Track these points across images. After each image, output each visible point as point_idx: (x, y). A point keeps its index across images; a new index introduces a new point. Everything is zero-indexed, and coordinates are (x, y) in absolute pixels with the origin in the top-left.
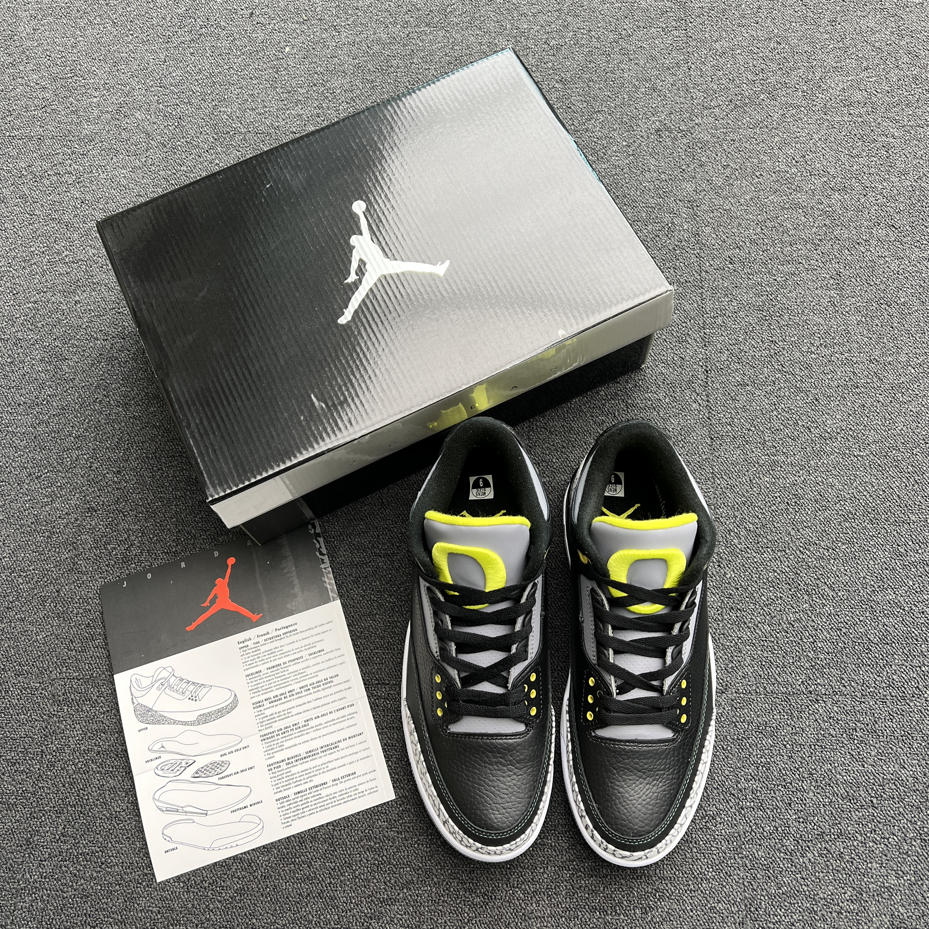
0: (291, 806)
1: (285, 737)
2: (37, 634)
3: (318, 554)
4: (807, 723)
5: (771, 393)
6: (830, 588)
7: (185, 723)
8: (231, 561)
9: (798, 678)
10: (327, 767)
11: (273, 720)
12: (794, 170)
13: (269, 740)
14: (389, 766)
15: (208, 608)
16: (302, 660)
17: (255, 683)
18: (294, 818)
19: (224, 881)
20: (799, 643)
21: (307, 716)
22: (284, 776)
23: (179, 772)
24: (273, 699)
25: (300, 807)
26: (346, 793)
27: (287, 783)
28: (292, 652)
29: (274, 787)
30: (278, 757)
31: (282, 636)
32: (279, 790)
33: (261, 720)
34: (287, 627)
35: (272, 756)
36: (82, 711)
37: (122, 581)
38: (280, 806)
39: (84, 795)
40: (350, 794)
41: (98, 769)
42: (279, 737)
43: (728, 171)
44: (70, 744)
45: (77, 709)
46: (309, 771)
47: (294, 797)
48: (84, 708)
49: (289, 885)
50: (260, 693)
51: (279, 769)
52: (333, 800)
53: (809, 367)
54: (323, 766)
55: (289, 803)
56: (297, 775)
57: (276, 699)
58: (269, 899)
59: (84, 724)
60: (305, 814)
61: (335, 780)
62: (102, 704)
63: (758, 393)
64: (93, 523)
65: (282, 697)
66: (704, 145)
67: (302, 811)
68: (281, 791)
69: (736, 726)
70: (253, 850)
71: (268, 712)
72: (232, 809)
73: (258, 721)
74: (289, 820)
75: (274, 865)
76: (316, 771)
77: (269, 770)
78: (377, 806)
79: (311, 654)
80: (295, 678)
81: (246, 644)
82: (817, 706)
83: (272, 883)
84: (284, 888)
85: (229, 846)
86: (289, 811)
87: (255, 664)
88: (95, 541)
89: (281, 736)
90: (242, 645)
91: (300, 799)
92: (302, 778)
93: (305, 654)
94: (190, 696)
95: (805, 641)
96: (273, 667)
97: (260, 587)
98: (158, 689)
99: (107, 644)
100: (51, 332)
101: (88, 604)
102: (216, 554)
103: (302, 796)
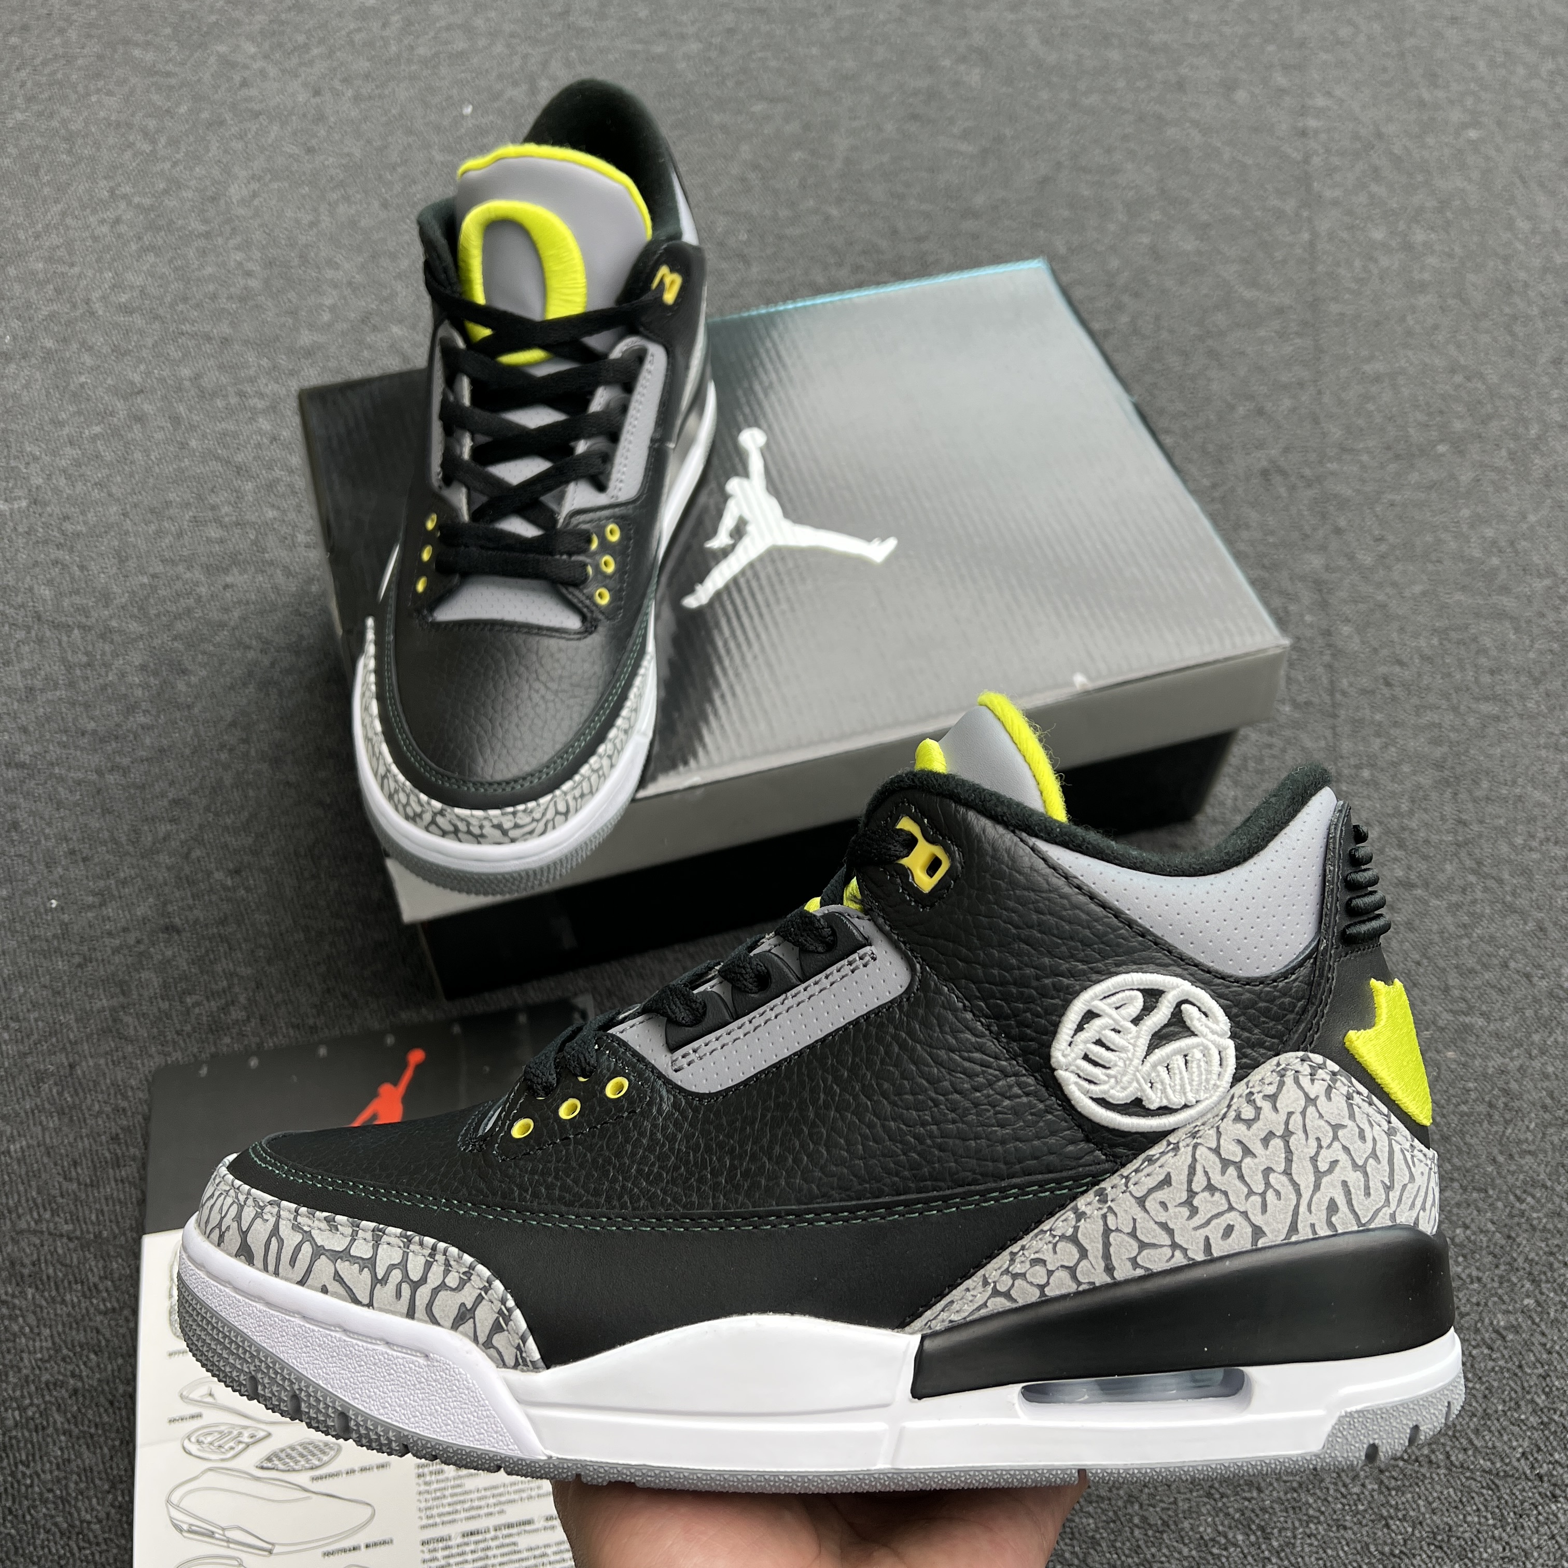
0: (452, 1561)
2: (11, 1140)
4: (1535, 1541)
8: (416, 1056)
9: (1515, 1444)
12: (1495, 561)
20: (1516, 1375)
22: (446, 1493)
23: (232, 1453)
27: (450, 1509)
29: (423, 1514)
36: (63, 1302)
37: (198, 1064)
38: (427, 1556)
39: (24, 1474)
41: (66, 1426)
43: (1383, 548)
44: (21, 1365)
45: (53, 1300)
46: (501, 1490)
47: (460, 1540)
48: (68, 1297)
51: (440, 1477)
52: (540, 1560)
55: (447, 1553)
56: (474, 1496)
59: (60, 1328)
62: (105, 1295)
66: (1343, 504)
68: (435, 1525)
69: (1387, 1526)
72: (326, 1549)
76: (516, 1492)
77: (419, 1476)
88: (165, 986)
91: (472, 1547)
92: (483, 1503)
95: (1529, 1371)
99: (143, 1179)
100: (169, 627)
101: (125, 1097)
102: (390, 1040)
103: (476, 1543)
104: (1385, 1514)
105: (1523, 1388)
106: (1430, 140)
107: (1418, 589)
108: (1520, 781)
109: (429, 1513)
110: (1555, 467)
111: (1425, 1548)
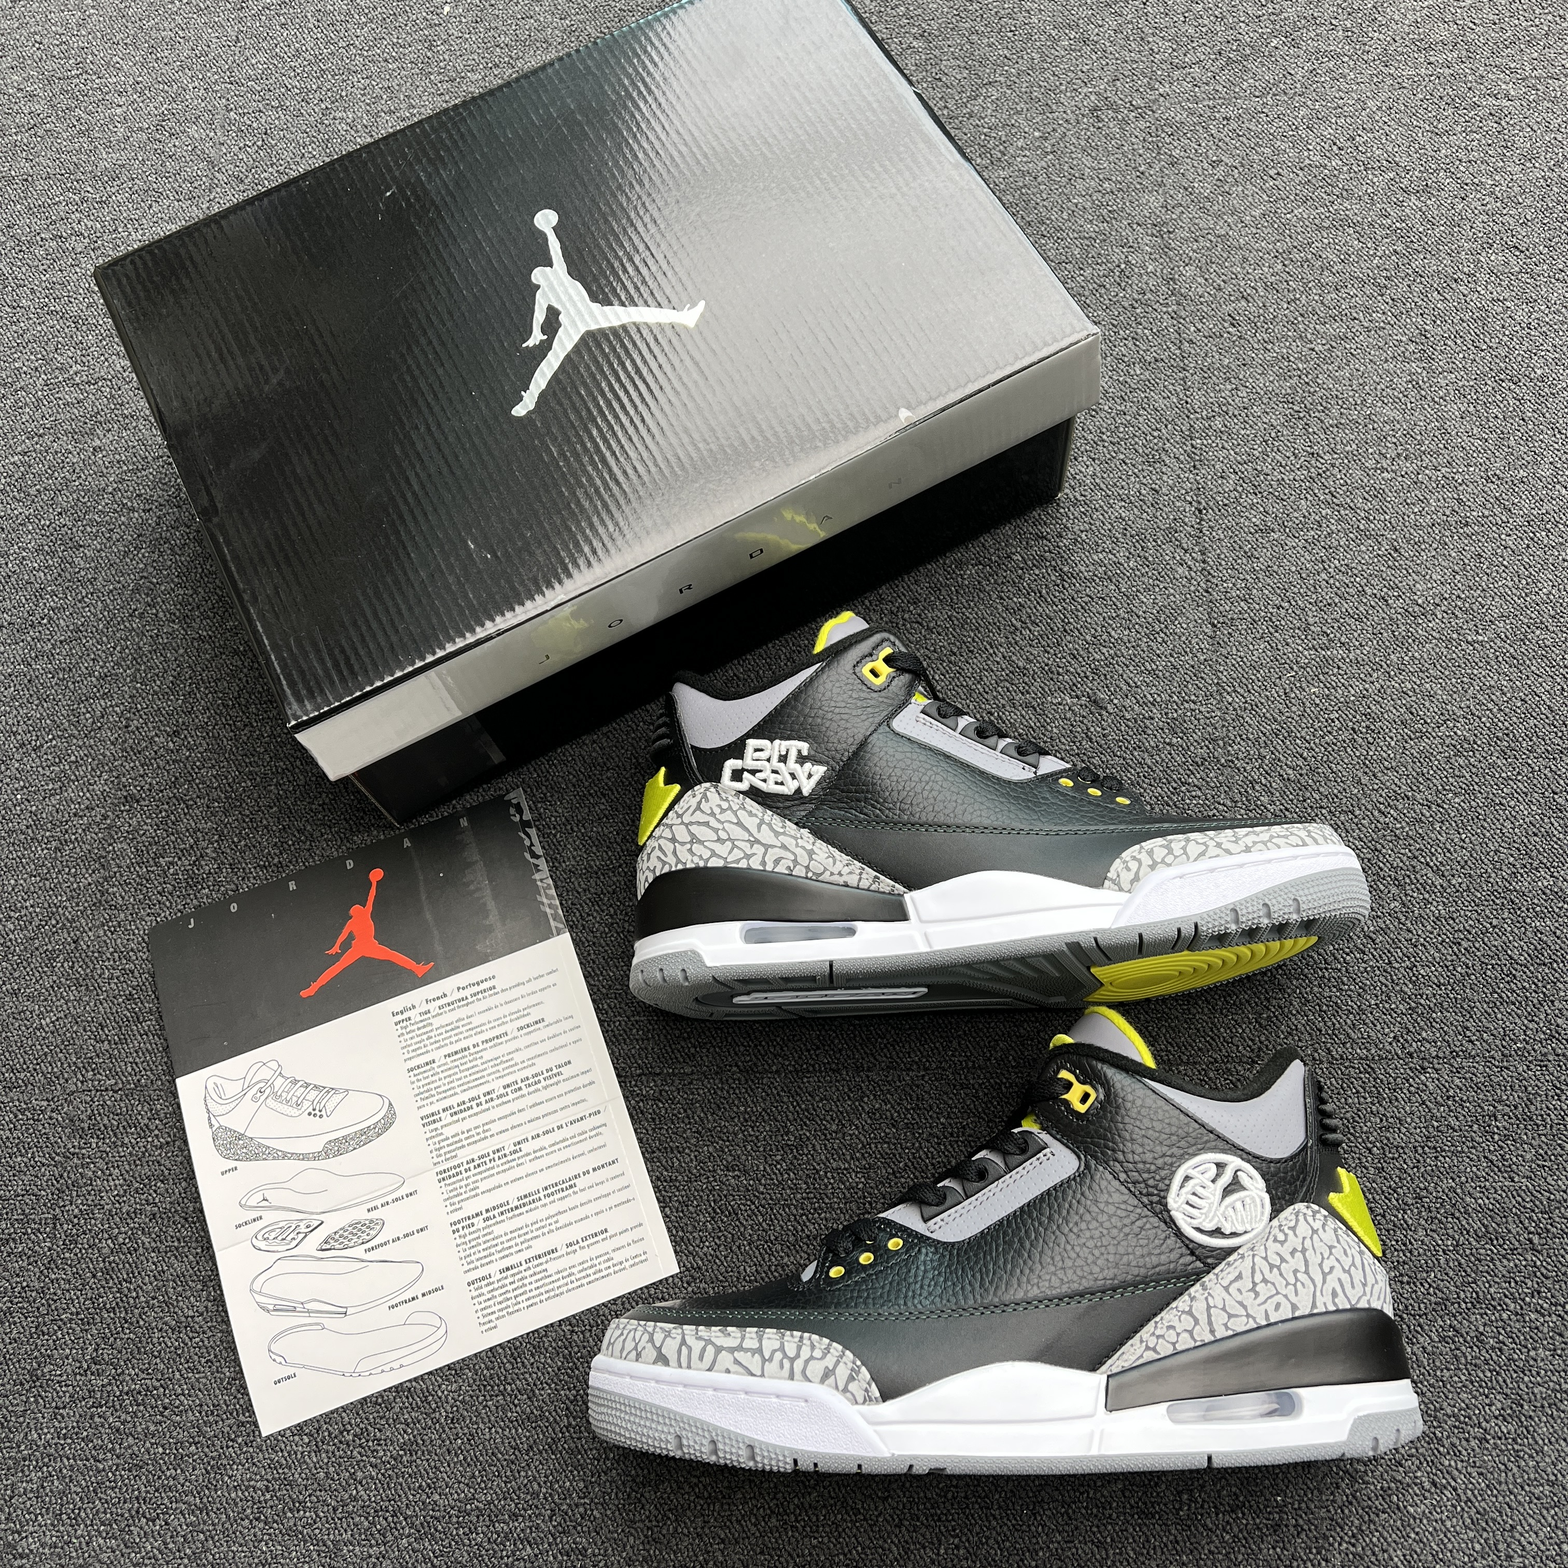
0: (496, 1293)
1: (480, 1173)
2: (41, 1016)
3: (527, 856)
4: (1408, 1109)
5: (1314, 542)
6: (1437, 871)
7: (304, 1157)
10: (556, 1222)
11: (459, 1145)
12: (1336, 162)
13: (453, 1180)
14: (665, 1216)
15: (337, 957)
16: (506, 1038)
17: (424, 1082)
18: (501, 1314)
19: (380, 1430)
20: (1385, 971)
21: (518, 1135)
22: (480, 1241)
23: (294, 1243)
24: (457, 1109)
25: (511, 1295)
26: (591, 1267)
27: (486, 1253)
28: (488, 1026)
29: (464, 1261)
30: (470, 1208)
31: (470, 1000)
32: (472, 1266)
33: (437, 1146)
34: (478, 984)
35: (457, 1206)
36: (123, 1144)
37: (186, 918)
38: (475, 1294)
39: (129, 1290)
40: (598, 1268)
41: (153, 1244)
42: (469, 1173)
43: (1220, 171)
44: (102, 1202)
45: (114, 1143)
46: (525, 1230)
47: (499, 1276)
48: (126, 1140)
49: (497, 1432)
50: (434, 1099)
51: (472, 1229)
52: (568, 1279)
53: (1379, 494)
54: (549, 1221)
55: (491, 1288)
56: (504, 1239)
57: (462, 1107)
58: (461, 1457)
59: (127, 1167)
60: (521, 1306)
61: (571, 1245)
62: (156, 1132)
63: (1291, 542)
64: (134, 822)
65: (474, 1103)
66: (1176, 130)
67: (514, 1301)
68: (476, 1268)
70: (431, 1373)
71: (448, 1132)
72: (390, 1303)
73: (432, 1147)
74: (493, 1317)
75: (467, 1398)
76: (537, 1230)
77: (454, 1232)
78: (646, 1287)
79: (522, 1028)
80: (494, 1069)
81: (405, 1015)
82: (1423, 1078)
83: (466, 1431)
84: (488, 1437)
85: (387, 1368)
86: (491, 1302)
87: (424, 1050)
88: (139, 853)
89: (473, 1171)
90: (400, 1017)
91: (511, 1280)
92: (512, 1243)
93: (510, 1028)
94: (310, 1110)
96: (456, 1053)
97: (428, 916)
98: (254, 1099)
99: (162, 1028)
100: (53, 503)
101: (129, 960)
102: (350, 864)
103: (513, 1275)
105: (1393, 981)
109: (468, 1259)
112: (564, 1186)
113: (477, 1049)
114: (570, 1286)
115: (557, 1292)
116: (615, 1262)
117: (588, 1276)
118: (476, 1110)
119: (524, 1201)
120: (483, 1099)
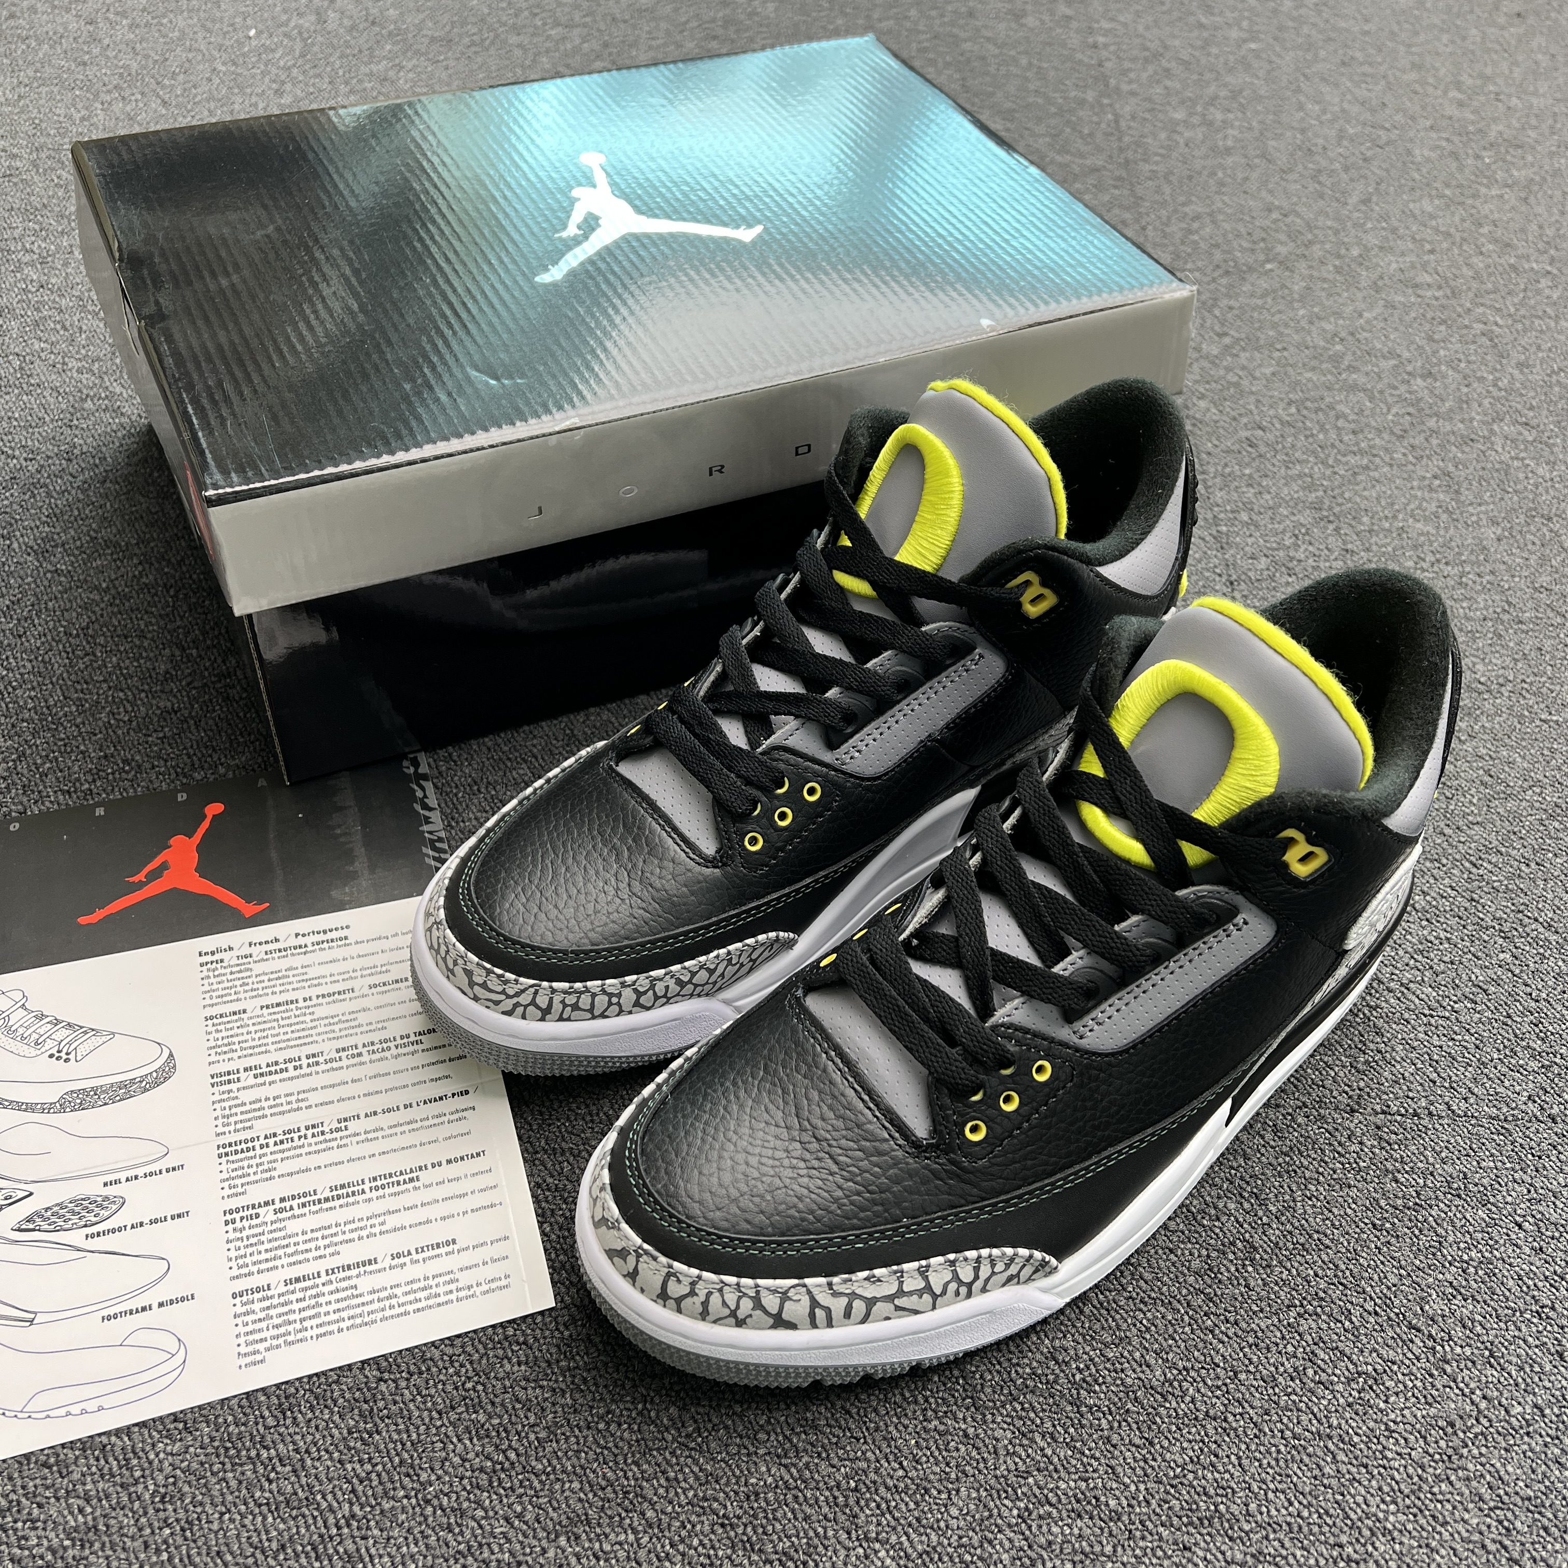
0: (273, 1312)
1: (283, 1151)
3: (418, 807)
8: (214, 809)
10: (382, 1224)
11: (260, 1113)
13: (240, 1156)
14: (543, 1233)
15: (141, 885)
16: (352, 995)
17: (224, 1034)
18: (275, 1342)
19: (40, 1506)
20: (1505, 1024)
21: (346, 1109)
22: (263, 1238)
24: (265, 1070)
25: (297, 1316)
26: (424, 1289)
27: (268, 1256)
28: (328, 980)
29: (233, 1264)
30: (256, 1194)
31: (310, 948)
32: (245, 1271)
33: (227, 1112)
34: (325, 932)
35: (240, 1190)
38: (240, 1309)
40: (433, 1291)
42: (265, 1150)
46: (333, 1230)
47: (282, 1289)
49: (232, 1520)
50: (235, 1055)
51: (254, 1222)
52: (387, 1303)
54: (373, 1221)
55: (267, 1303)
56: (300, 1238)
57: (273, 1069)
58: (165, 1556)
60: (308, 1334)
61: (399, 1256)
65: (290, 1066)
67: (298, 1326)
68: (250, 1274)
69: (1395, 1179)
70: (143, 1425)
71: (246, 1096)
72: (105, 1313)
73: (219, 1113)
74: (261, 1347)
75: (195, 1465)
76: (352, 1231)
77: (227, 1223)
78: (501, 1325)
79: (375, 986)
80: (328, 1029)
81: (217, 957)
83: (181, 1515)
84: (215, 1526)
85: (75, 1409)
86: (263, 1325)
87: (234, 997)
89: (272, 1148)
90: (209, 958)
91: (301, 1295)
92: (312, 1245)
93: (360, 984)
94: (54, 1051)
95: (1518, 1019)
96: (278, 1005)
97: (274, 855)
102: (182, 797)
103: (305, 1289)
104: (1391, 1168)
105: (1516, 1036)
106: (1214, 50)
107: (1268, 371)
108: (1401, 516)
109: (241, 1262)
110: (1381, 278)
111: (1441, 1196)
112: (401, 1178)
113: (308, 1003)
114: (388, 1313)
115: (367, 1319)
116: (460, 1285)
117: (417, 1300)
118: (292, 1073)
119: (340, 1192)
120: (304, 1062)
